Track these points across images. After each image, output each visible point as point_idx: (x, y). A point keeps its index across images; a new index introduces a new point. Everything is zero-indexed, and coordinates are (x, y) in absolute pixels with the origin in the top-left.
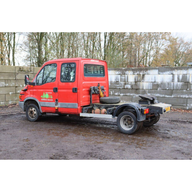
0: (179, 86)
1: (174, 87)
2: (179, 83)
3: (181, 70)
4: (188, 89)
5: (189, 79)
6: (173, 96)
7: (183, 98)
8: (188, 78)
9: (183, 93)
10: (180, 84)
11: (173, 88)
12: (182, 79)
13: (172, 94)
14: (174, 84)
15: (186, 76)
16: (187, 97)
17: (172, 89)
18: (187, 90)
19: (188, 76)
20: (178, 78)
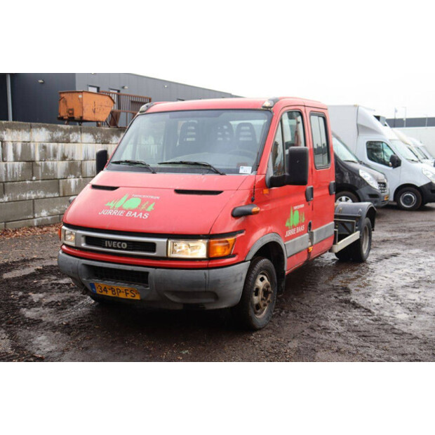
0: (17, 171)
1: (9, 175)
2: (17, 163)
3: (20, 130)
4: (34, 178)
5: (34, 154)
6: (6, 199)
7: (26, 200)
8: (32, 152)
9: (26, 189)
10: (19, 165)
11: (6, 176)
12: (22, 153)
13: (4, 193)
14: (6, 166)
15: (30, 146)
16: (33, 196)
17: (4, 180)
18: (31, 180)
19: (32, 145)
20: (15, 151)
